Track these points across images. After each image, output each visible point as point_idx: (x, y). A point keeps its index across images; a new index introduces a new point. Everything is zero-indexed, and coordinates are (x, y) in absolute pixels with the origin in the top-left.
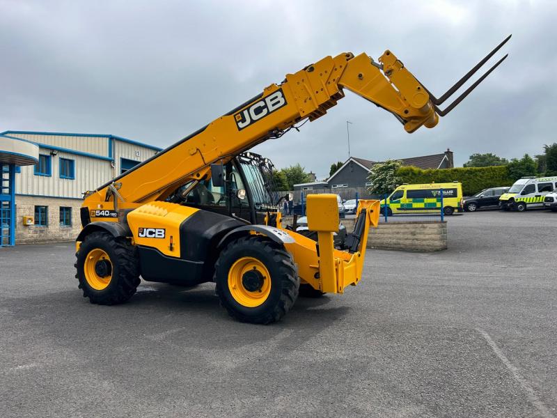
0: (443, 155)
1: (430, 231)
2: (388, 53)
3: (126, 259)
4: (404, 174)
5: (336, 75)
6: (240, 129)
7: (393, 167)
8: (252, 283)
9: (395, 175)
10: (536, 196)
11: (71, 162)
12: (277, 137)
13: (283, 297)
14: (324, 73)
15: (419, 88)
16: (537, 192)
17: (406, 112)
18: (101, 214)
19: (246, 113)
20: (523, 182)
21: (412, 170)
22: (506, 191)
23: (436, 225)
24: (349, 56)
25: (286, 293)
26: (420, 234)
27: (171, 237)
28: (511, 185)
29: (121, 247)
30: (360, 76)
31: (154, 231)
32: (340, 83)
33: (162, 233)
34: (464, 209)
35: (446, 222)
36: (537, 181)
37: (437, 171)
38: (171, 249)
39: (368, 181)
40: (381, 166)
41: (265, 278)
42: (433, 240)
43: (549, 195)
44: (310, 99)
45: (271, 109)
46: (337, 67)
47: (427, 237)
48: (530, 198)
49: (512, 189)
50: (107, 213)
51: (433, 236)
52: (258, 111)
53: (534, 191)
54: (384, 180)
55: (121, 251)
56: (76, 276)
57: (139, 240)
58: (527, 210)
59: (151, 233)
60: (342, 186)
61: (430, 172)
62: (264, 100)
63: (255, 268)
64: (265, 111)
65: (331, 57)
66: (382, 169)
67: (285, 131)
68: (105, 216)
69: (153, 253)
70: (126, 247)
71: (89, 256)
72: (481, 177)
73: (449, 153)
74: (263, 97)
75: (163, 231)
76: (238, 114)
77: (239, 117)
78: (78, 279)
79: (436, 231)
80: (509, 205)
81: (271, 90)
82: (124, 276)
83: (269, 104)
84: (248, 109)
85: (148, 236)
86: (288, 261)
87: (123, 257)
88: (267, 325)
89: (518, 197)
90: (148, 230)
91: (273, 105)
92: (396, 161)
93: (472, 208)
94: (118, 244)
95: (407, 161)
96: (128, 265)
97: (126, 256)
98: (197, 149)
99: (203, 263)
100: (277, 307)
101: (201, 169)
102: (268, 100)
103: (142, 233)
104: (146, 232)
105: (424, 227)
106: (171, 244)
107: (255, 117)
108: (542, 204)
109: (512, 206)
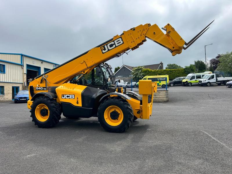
0: (159, 64)
1: (162, 94)
2: (169, 25)
3: (56, 108)
4: (145, 72)
5: (145, 32)
6: (103, 53)
7: (141, 69)
8: (115, 116)
9: (141, 72)
10: (195, 80)
11: (4, 66)
12: (118, 57)
13: (129, 122)
14: (139, 32)
15: (181, 39)
16: (196, 79)
17: (173, 48)
18: (39, 89)
19: (106, 46)
20: (190, 75)
21: (148, 70)
22: (184, 78)
23: (164, 92)
24: (149, 25)
25: (130, 119)
26: (158, 95)
27: (78, 98)
28: (186, 76)
29: (53, 103)
30: (154, 33)
31: (69, 96)
32: (146, 35)
33: (73, 97)
34: (169, 85)
35: (168, 91)
36: (196, 75)
37: (158, 71)
38: (78, 103)
39: (131, 74)
40: (136, 68)
41: (120, 114)
42: (163, 98)
43: (200, 80)
44: (134, 41)
45: (117, 45)
46: (145, 29)
47: (161, 96)
48: (193, 81)
49: (186, 77)
50: (42, 88)
51: (163, 96)
52: (111, 46)
53: (194, 78)
54: (137, 74)
55: (53, 105)
56: (31, 116)
57: (62, 100)
58: (192, 86)
59: (68, 97)
60: (120, 76)
61: (155, 71)
62: (114, 41)
63: (115, 110)
64: (114, 46)
65: (142, 25)
66: (136, 70)
67: (121, 54)
68: (41, 90)
69: (69, 105)
70: (55, 103)
71: (38, 107)
72: (175, 73)
73: (162, 64)
74: (113, 40)
75: (74, 96)
76: (102, 46)
77: (103, 48)
78: (32, 118)
79: (164, 94)
80: (186, 84)
81: (117, 37)
82: (55, 115)
83: (116, 43)
84: (107, 45)
85: (66, 98)
86: (130, 107)
87: (54, 107)
88: (121, 133)
89: (189, 81)
90: (66, 95)
91: (118, 44)
92: (142, 67)
93: (172, 85)
94: (52, 102)
95: (146, 67)
96: (57, 111)
97: (56, 107)
98: (84, 61)
99: (92, 108)
100: (126, 126)
101: (85, 69)
102: (115, 41)
103: (64, 97)
104: (65, 96)
105: (159, 93)
106: (77, 101)
107: (110, 48)
108: (197, 83)
109: (187, 84)
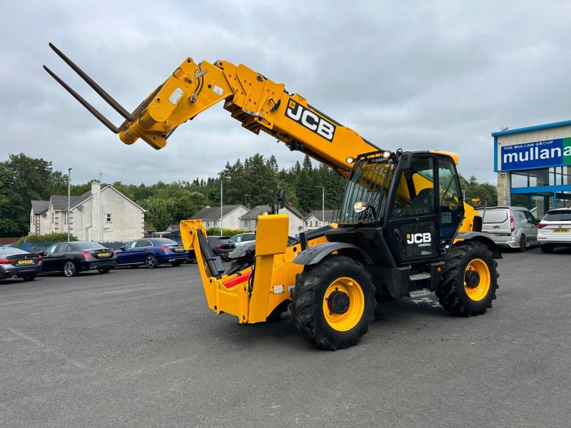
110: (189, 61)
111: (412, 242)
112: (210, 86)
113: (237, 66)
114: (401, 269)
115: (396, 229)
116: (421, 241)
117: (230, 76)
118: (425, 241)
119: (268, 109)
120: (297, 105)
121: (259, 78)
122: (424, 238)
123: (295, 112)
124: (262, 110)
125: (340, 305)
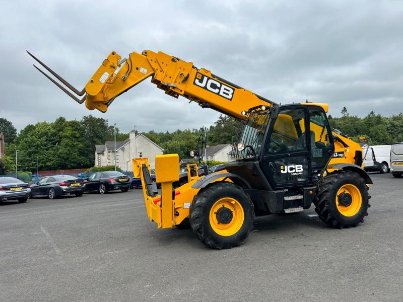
110: (113, 54)
111: (285, 172)
112: (137, 69)
113: (157, 53)
114: (275, 192)
115: (270, 163)
116: (294, 171)
117: (152, 60)
118: (297, 171)
119: (180, 80)
120: (203, 76)
121: (174, 60)
122: (297, 168)
123: (201, 81)
124: (175, 82)
125: (225, 217)
